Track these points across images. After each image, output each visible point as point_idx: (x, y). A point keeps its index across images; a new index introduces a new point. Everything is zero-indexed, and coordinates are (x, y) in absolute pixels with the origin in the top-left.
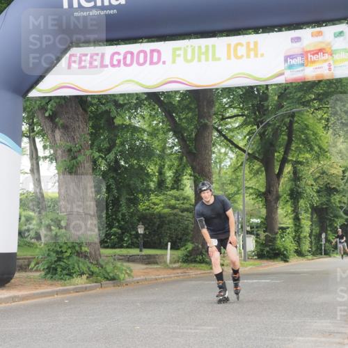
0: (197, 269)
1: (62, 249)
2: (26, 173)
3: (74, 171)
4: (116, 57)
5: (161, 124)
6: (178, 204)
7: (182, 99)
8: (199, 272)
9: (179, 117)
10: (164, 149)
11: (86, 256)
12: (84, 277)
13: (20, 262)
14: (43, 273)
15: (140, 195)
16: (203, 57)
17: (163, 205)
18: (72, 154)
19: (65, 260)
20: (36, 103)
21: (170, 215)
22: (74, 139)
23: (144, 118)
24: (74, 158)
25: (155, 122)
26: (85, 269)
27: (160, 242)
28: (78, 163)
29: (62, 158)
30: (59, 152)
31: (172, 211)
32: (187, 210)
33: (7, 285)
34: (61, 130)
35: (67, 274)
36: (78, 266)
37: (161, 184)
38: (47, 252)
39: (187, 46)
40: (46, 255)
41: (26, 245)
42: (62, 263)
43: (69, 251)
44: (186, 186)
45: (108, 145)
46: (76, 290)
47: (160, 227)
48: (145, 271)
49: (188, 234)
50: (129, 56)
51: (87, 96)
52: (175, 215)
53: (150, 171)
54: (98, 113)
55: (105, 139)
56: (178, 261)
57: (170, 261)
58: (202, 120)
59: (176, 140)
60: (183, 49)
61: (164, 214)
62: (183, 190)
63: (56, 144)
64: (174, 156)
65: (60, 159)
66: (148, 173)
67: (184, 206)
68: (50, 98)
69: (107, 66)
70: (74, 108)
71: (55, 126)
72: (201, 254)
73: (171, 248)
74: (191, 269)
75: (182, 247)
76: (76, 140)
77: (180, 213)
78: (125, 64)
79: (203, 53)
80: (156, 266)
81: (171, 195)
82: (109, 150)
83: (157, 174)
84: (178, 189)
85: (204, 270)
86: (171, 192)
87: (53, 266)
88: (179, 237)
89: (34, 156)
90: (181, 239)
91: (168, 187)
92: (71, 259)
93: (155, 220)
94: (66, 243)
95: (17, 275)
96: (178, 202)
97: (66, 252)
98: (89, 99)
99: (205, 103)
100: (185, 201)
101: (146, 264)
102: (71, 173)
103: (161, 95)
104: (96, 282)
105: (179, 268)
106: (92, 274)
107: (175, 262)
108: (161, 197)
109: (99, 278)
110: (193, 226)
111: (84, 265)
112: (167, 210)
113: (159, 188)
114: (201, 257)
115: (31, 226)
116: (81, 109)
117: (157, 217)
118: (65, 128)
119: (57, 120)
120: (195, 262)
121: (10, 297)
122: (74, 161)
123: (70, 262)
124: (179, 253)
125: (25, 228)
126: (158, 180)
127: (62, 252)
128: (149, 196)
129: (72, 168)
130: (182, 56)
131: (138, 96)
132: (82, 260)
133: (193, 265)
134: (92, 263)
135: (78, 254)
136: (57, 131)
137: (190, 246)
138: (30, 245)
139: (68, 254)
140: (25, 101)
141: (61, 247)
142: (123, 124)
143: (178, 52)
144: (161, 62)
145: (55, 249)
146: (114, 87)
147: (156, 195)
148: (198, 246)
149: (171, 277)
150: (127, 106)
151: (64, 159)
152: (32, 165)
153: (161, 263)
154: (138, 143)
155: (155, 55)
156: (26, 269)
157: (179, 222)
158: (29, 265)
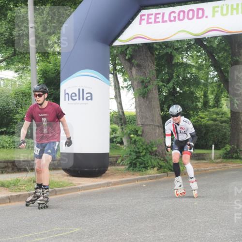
0: (234, 163)
1: (140, 150)
2: (111, 98)
3: (146, 96)
4: (173, 15)
5: (204, 62)
6: (218, 117)
7: (220, 43)
8: (235, 165)
9: (218, 56)
10: (207, 79)
11: (156, 155)
12: (156, 169)
13: (111, 159)
14: (127, 167)
15: (191, 112)
16: (235, 12)
17: (207, 118)
18: (144, 84)
19: (142, 158)
20: (118, 49)
21: (212, 125)
22: (145, 74)
23: (193, 57)
24: (146, 87)
25: (200, 60)
26: (155, 163)
27: (207, 144)
28: (148, 91)
29: (137, 87)
30: (135, 83)
31: (214, 123)
32: (225, 122)
33: (103, 175)
34: (136, 68)
35: (143, 167)
36: (151, 162)
37: (206, 104)
38: (130, 152)
39: (223, 5)
40: (128, 155)
41: (114, 148)
42: (139, 160)
43: (144, 151)
44: (223, 105)
45: (168, 77)
46: (150, 178)
47: (206, 134)
48: (197, 165)
49: (226, 139)
50: (182, 14)
51: (153, 43)
52: (216, 125)
53: (197, 94)
54: (160, 55)
55: (165, 73)
56: (220, 158)
57: (214, 157)
58: (234, 58)
59: (216, 73)
60: (220, 7)
61: (208, 125)
62: (221, 107)
63: (133, 77)
64: (215, 84)
65: (136, 88)
66: (196, 96)
67: (223, 119)
68: (128, 46)
69: (166, 21)
70: (144, 53)
71: (132, 65)
72: (237, 152)
73: (215, 149)
74: (229, 163)
75: (223, 148)
76: (147, 74)
77: (220, 124)
78: (179, 19)
79: (235, 9)
80: (204, 161)
81: (213, 112)
82: (168, 81)
83: (203, 97)
84: (218, 107)
85: (239, 164)
86: (213, 109)
87: (133, 162)
88: (220, 141)
89: (117, 87)
90: (221, 142)
91: (210, 106)
92: (146, 157)
93: (203, 129)
94: (142, 146)
95: (109, 168)
96: (218, 116)
97: (142, 152)
98: (155, 45)
99: (236, 46)
100: (224, 115)
101: (197, 160)
102: (144, 97)
103: (205, 41)
104: (164, 173)
105: (221, 162)
106: (160, 167)
107: (217, 159)
108: (206, 113)
109: (165, 169)
110: (230, 133)
111: (154, 161)
112: (210, 122)
113: (205, 106)
114: (236, 155)
115: (117, 135)
116: (149, 53)
117: (204, 127)
118: (139, 66)
119: (133, 61)
120: (232, 158)
121: (106, 183)
122: (146, 89)
123: (146, 159)
124: (221, 152)
125: (112, 136)
126: (204, 101)
127: (139, 152)
128: (197, 112)
129: (145, 94)
130: (220, 12)
131: (188, 42)
132: (153, 157)
133: (231, 160)
134: (160, 160)
135: (151, 153)
136: (133, 68)
137: (228, 147)
138: (116, 148)
139: (143, 153)
140: (111, 49)
141: (138, 149)
142: (178, 63)
143: (216, 9)
144: (204, 17)
145: (135, 150)
146: (172, 36)
147: (203, 112)
148: (233, 147)
149: (215, 169)
150: (180, 50)
151: (139, 88)
152: (116, 93)
153: (207, 159)
154: (189, 76)
155: (200, 12)
156: (114, 164)
157: (219, 130)
158: (116, 162)
